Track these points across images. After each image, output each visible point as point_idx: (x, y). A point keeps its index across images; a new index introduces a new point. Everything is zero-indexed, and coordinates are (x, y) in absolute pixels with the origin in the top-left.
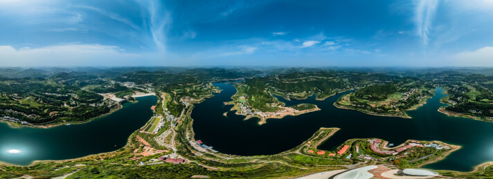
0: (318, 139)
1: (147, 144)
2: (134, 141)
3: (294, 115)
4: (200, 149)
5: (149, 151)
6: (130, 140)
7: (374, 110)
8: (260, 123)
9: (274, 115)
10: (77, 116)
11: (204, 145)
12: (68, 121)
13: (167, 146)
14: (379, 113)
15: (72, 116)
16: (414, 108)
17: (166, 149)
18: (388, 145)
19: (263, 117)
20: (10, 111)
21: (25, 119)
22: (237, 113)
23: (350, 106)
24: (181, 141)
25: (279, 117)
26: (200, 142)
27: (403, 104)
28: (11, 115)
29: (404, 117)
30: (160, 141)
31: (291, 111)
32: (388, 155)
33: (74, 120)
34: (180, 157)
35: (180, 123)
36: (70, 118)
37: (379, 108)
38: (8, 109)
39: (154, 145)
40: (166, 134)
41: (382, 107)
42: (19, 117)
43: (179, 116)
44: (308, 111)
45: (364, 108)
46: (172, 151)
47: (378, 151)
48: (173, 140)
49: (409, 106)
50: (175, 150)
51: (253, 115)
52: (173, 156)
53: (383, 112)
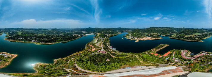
0: (158, 48)
1: (93, 46)
2: (88, 46)
3: (150, 39)
4: (111, 49)
5: (94, 49)
6: (86, 46)
7: (186, 38)
8: (136, 41)
9: (142, 39)
10: (64, 39)
11: (113, 48)
12: (60, 41)
13: (100, 46)
14: (188, 39)
15: (62, 39)
16: (205, 38)
17: (99, 48)
18: (191, 54)
19: (137, 40)
20: (35, 38)
21: (42, 41)
22: (127, 38)
23: (176, 37)
24: (105, 45)
25: (144, 40)
26: (111, 47)
27: (200, 37)
28: (35, 39)
29: (200, 41)
30: (97, 45)
31: (149, 38)
32: (189, 60)
33: (63, 41)
34: (104, 51)
35: (105, 40)
36: (61, 40)
37: (189, 37)
38: (34, 37)
39: (95, 47)
40: (99, 43)
41: (190, 37)
42: (39, 40)
43: (104, 38)
44: (157, 39)
45: (182, 38)
46: (101, 49)
47: (184, 57)
48: (102, 45)
49: (203, 38)
50: (102, 48)
51: (134, 39)
52: (102, 50)
53: (190, 39)
